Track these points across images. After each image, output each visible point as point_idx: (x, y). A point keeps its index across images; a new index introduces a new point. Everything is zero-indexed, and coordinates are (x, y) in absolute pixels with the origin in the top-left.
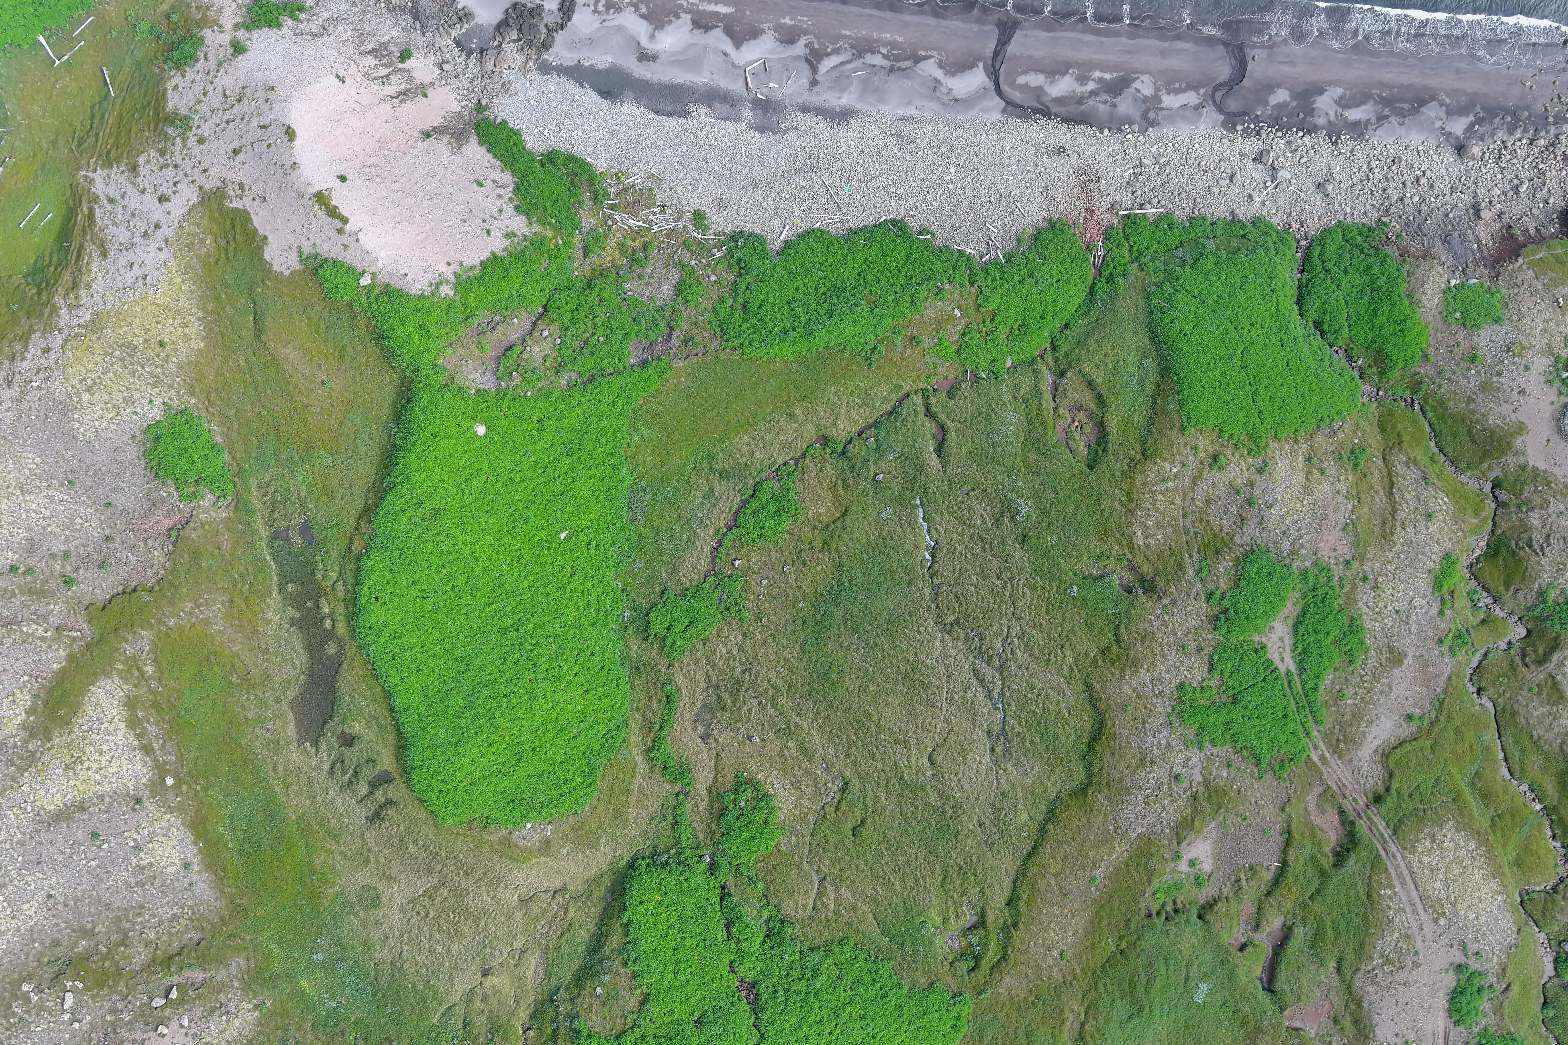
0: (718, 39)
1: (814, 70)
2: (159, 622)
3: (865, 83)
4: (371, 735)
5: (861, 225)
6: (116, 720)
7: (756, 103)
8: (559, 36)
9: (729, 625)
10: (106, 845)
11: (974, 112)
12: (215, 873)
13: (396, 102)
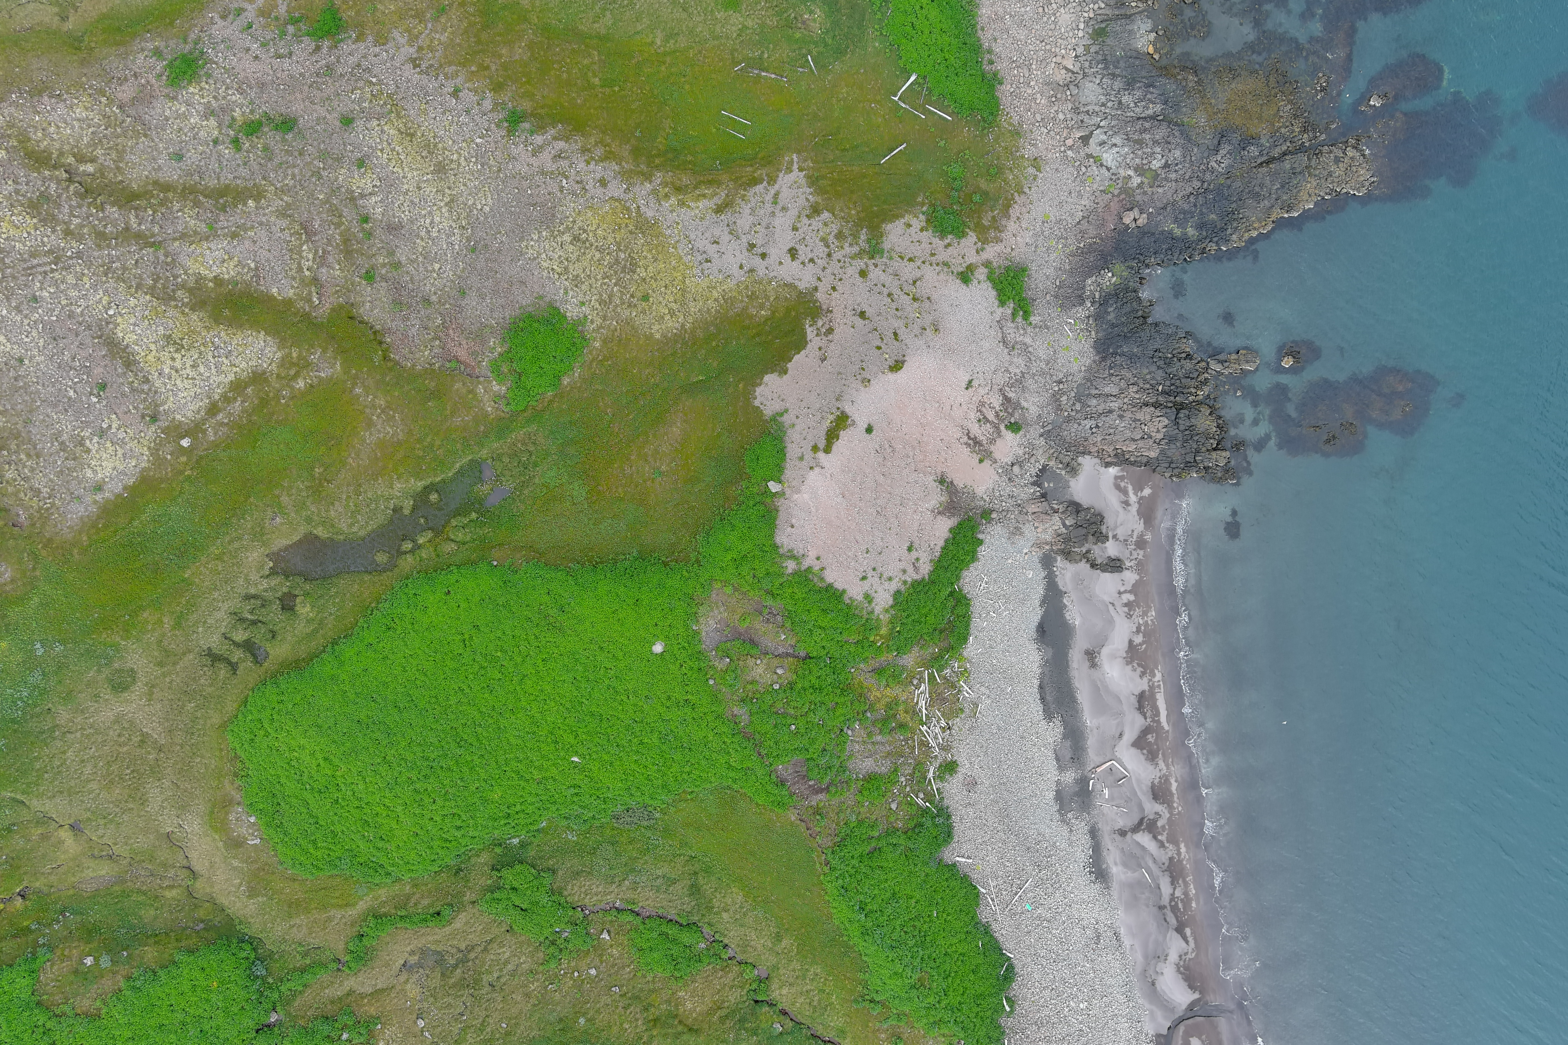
0: (1134, 724)
1: (1136, 829)
2: (356, 377)
3: (1140, 883)
4: (301, 628)
5: (997, 935)
6: (235, 369)
7: (1083, 782)
8: (1084, 566)
9: (537, 949)
10: (95, 400)
11: (1147, 1006)
12: (99, 517)
13: (966, 439)
